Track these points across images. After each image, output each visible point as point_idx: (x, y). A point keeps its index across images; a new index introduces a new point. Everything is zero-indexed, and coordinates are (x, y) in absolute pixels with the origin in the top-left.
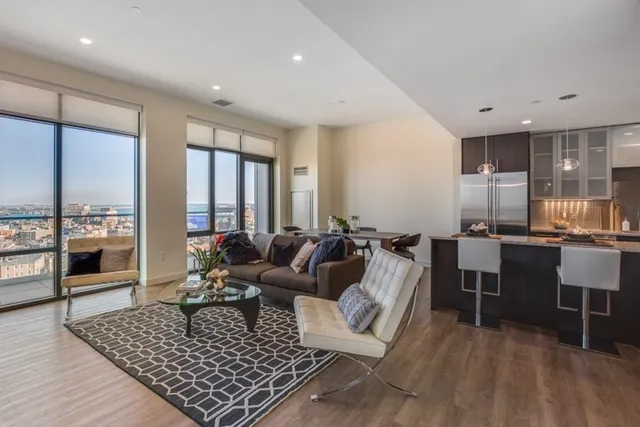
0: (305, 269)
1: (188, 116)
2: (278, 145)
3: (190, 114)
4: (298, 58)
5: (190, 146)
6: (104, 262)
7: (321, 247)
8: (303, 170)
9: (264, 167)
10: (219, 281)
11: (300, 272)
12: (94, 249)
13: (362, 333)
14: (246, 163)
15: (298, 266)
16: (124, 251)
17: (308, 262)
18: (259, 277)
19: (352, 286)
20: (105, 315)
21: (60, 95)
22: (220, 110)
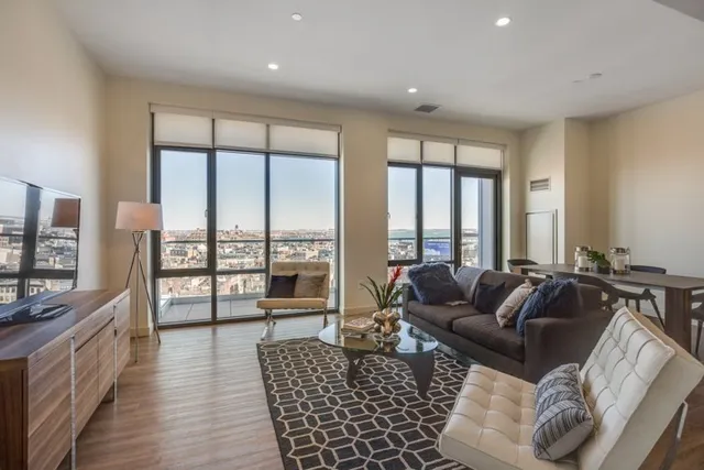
0: (511, 323)
1: (390, 131)
2: (508, 154)
3: (392, 128)
4: (503, 22)
5: (391, 164)
6: (299, 288)
7: (537, 293)
8: (543, 183)
9: (489, 183)
10: (387, 324)
11: (506, 326)
12: (291, 273)
13: (558, 462)
14: (463, 178)
15: (504, 317)
16: (316, 278)
17: (518, 312)
18: (450, 324)
19: (563, 367)
20: (293, 342)
21: (268, 126)
22: (424, 119)
